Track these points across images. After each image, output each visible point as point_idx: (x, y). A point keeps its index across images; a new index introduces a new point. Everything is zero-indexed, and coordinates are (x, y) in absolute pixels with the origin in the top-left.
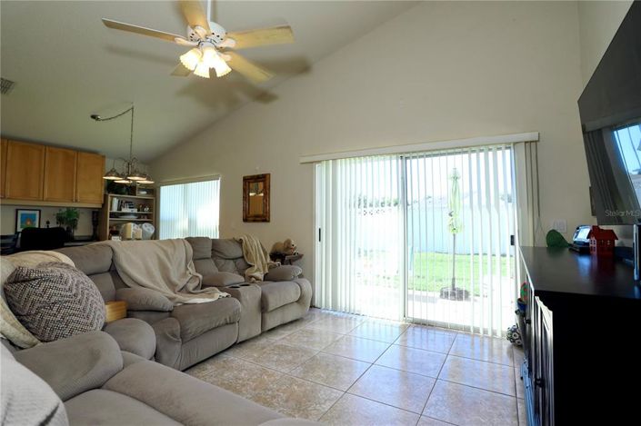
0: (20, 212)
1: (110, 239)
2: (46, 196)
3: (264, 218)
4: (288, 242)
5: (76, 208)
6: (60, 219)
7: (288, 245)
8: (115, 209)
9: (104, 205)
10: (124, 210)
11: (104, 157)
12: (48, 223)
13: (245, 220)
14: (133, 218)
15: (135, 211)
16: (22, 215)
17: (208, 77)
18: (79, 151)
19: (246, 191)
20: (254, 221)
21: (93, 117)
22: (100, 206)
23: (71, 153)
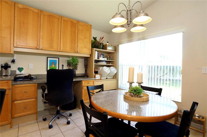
0: (49, 59)
2: (62, 48)
6: (69, 64)
9: (91, 55)
10: (100, 59)
12: (63, 66)
14: (105, 63)
22: (89, 56)
23: (75, 22)
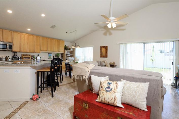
1: (66, 61)
2: (54, 50)
3: (106, 56)
4: (114, 62)
5: (59, 53)
6: (56, 56)
7: (114, 63)
8: (66, 54)
9: (64, 52)
10: (68, 54)
11: (64, 41)
12: (53, 57)
13: (101, 57)
14: (69, 56)
15: (70, 54)
16: (49, 55)
17: (110, 28)
18: (60, 40)
19: (101, 50)
20: (103, 57)
21: (67, 32)
22: (63, 53)
23: (58, 40)
